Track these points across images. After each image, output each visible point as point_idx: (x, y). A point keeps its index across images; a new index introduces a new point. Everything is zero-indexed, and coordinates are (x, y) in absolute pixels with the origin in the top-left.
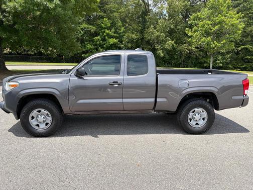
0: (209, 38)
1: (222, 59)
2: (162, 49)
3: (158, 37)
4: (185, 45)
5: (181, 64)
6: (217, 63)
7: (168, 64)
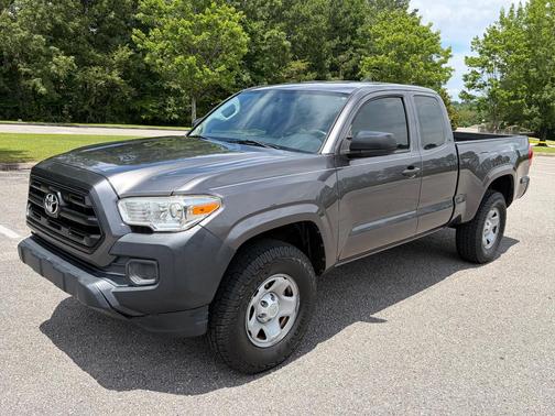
0: (192, 59)
1: (177, 105)
2: (41, 76)
3: (24, 42)
4: (95, 69)
5: (87, 112)
6: (166, 113)
7: (53, 113)
